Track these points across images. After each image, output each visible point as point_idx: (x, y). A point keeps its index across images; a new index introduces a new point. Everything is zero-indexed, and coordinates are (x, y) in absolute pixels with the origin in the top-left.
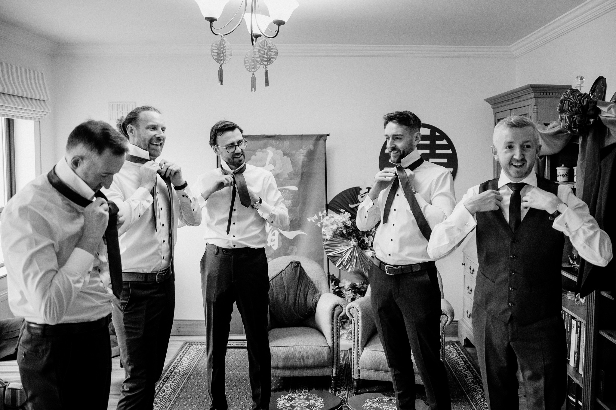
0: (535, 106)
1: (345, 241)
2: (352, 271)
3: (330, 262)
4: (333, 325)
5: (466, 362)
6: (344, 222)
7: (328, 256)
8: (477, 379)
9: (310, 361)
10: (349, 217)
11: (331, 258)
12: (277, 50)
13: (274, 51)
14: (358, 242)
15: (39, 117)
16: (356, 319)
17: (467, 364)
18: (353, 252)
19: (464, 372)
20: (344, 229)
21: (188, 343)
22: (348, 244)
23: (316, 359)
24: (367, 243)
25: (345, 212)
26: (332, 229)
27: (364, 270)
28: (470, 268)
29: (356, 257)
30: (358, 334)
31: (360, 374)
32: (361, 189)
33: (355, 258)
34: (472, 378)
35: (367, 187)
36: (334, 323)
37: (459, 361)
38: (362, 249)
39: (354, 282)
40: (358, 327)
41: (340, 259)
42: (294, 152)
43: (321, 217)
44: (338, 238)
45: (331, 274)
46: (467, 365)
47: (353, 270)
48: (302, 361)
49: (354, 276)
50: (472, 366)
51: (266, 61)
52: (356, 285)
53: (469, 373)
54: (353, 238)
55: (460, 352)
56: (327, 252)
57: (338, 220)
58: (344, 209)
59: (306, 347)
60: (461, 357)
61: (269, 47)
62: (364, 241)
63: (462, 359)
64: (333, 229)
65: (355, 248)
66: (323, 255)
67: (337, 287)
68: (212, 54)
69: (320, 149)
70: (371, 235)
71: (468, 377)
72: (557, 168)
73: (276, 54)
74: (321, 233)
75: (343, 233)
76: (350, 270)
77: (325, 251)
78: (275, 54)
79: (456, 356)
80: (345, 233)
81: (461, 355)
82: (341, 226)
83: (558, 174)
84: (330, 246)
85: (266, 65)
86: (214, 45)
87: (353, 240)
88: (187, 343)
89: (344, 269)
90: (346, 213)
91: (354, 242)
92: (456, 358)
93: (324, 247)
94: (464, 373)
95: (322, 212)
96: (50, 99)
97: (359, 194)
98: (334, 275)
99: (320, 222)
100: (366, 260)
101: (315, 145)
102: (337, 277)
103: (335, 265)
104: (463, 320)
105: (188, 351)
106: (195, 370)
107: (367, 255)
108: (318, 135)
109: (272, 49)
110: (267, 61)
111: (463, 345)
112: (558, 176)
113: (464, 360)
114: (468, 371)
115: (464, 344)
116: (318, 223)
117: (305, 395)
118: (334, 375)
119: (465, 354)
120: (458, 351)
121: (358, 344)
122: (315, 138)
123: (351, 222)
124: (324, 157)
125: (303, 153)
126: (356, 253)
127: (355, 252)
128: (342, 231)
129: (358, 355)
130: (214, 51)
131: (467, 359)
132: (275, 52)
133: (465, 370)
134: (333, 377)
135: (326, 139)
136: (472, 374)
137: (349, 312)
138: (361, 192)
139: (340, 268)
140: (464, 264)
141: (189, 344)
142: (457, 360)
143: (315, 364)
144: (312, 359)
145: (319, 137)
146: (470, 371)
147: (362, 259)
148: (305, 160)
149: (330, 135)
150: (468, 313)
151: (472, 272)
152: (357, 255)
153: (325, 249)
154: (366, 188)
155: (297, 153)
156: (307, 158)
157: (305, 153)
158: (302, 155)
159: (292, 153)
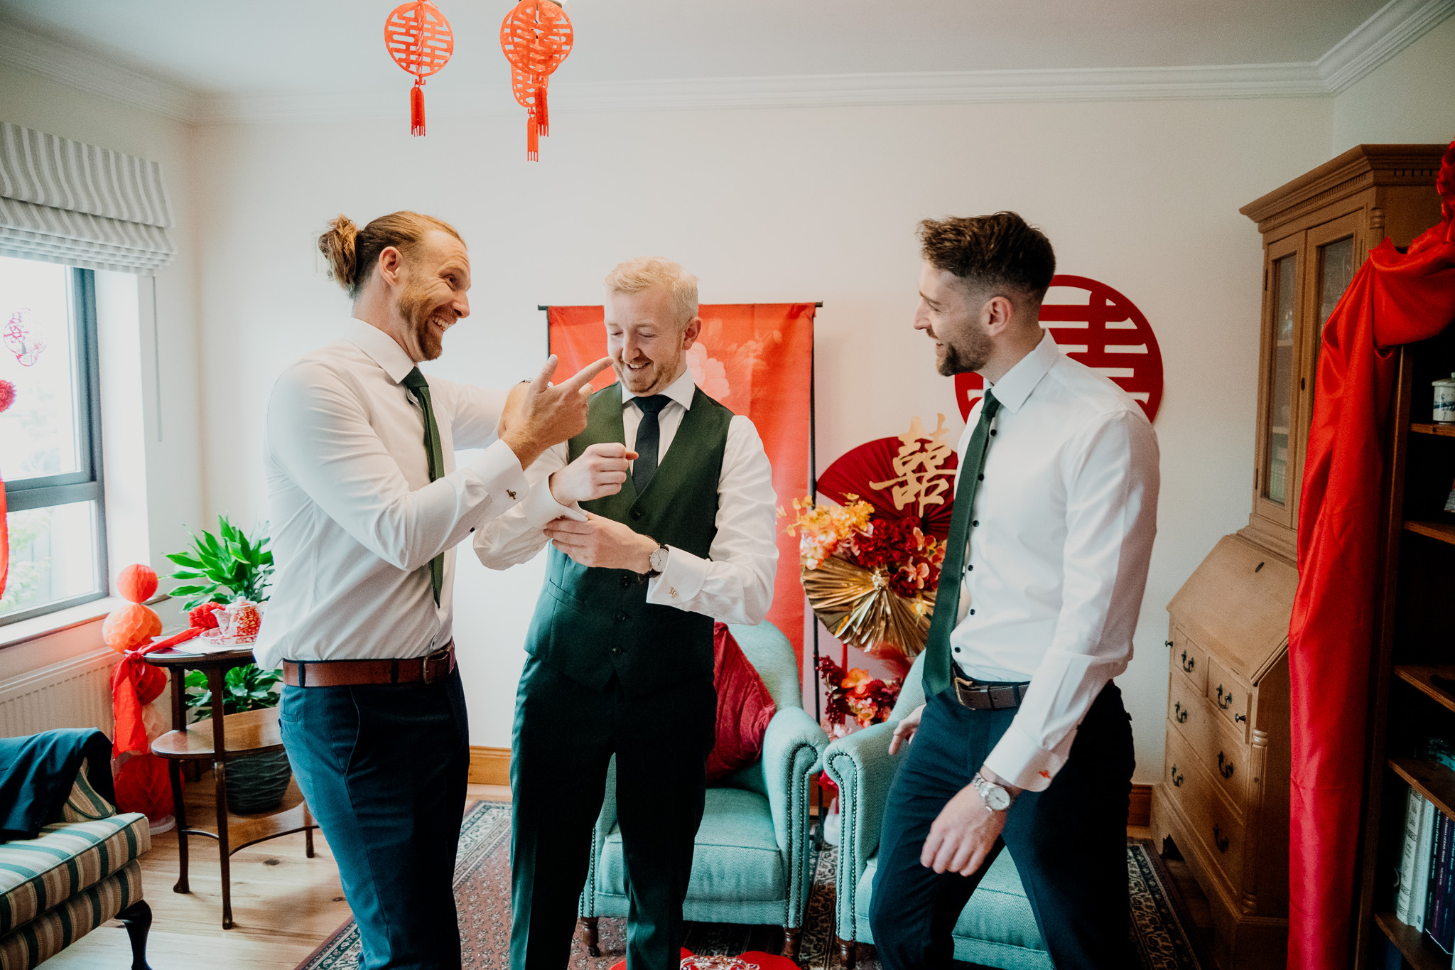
0: (1375, 209)
1: (859, 573)
2: (876, 652)
3: (820, 624)
4: (791, 794)
5: (1160, 904)
6: (854, 526)
7: (816, 610)
8: (1185, 959)
9: (726, 883)
10: (867, 512)
11: (822, 616)
12: (571, 30)
13: (562, 31)
14: (891, 577)
15: (150, 267)
16: (847, 784)
17: (1163, 910)
18: (878, 602)
19: (1151, 933)
20: (855, 544)
21: (483, 804)
22: (868, 582)
23: (743, 881)
24: (914, 582)
25: (860, 502)
26: (821, 542)
27: (904, 648)
28: (1184, 656)
29: (887, 616)
30: (853, 825)
31: (855, 927)
32: (902, 444)
33: (882, 618)
34: (1171, 955)
35: (919, 438)
36: (794, 789)
37: (1142, 900)
38: (901, 595)
39: (878, 678)
40: (854, 805)
41: (846, 618)
42: (734, 346)
43: (798, 514)
44: (840, 566)
45: (822, 654)
46: (1161, 913)
47: (879, 648)
48: (706, 883)
49: (881, 662)
50: (1175, 917)
51: (539, 62)
52: (884, 685)
53: (1164, 939)
54: (880, 567)
55: (1150, 872)
56: (813, 601)
57: (839, 520)
58: (856, 494)
59: (718, 848)
60: (1150, 886)
61: (550, 20)
62: (906, 574)
63: (1153, 893)
64: (824, 544)
65: (885, 593)
66: (802, 607)
67: (835, 688)
68: (388, 46)
69: (799, 338)
70: (926, 561)
71: (1159, 951)
72: (1434, 384)
73: (570, 40)
74: (799, 553)
75: (852, 554)
76: (869, 647)
77: (807, 597)
78: (564, 39)
79: (1136, 885)
80: (857, 553)
81: (1151, 883)
82: (848, 536)
83: (1438, 400)
84: (820, 587)
85: (539, 74)
86: (395, 19)
87: (877, 572)
88: (480, 802)
89: (856, 644)
90: (862, 503)
91: (879, 577)
92: (1136, 891)
93: (804, 588)
94: (1150, 938)
95: (801, 500)
96: (173, 225)
97: (897, 455)
98: (831, 658)
99: (794, 525)
100: (910, 623)
101: (786, 331)
102: (839, 663)
103: (834, 633)
104: (1162, 787)
105: (475, 825)
106: (473, 876)
107: (913, 611)
108: (793, 306)
109: (557, 26)
110: (544, 62)
111: (1160, 852)
112: (1438, 407)
113: (1157, 896)
114: (1162, 930)
115: (1164, 851)
116: (790, 526)
117: (729, 963)
118: (791, 925)
119: (1162, 879)
120: (1145, 870)
121: (852, 851)
122: (786, 312)
123: (871, 527)
124: (809, 360)
125: (755, 351)
126: (885, 605)
127: (883, 603)
128: (849, 549)
129: (850, 880)
130: (396, 37)
131: (1164, 893)
132: (565, 35)
133: (1156, 929)
134: (788, 929)
135: (814, 315)
136: (1173, 942)
137: (831, 764)
138: (901, 450)
139: (846, 642)
140: (1171, 644)
141: (484, 807)
142: (1139, 896)
143: (739, 892)
144: (733, 881)
145: (795, 309)
146: (1169, 931)
147: (900, 619)
148: (760, 367)
149: (824, 305)
150: (1174, 770)
151: (1187, 666)
152: (888, 611)
153: (809, 591)
154: (916, 441)
155: (742, 349)
156: (764, 363)
157: (761, 349)
158: (752, 355)
159: (728, 349)
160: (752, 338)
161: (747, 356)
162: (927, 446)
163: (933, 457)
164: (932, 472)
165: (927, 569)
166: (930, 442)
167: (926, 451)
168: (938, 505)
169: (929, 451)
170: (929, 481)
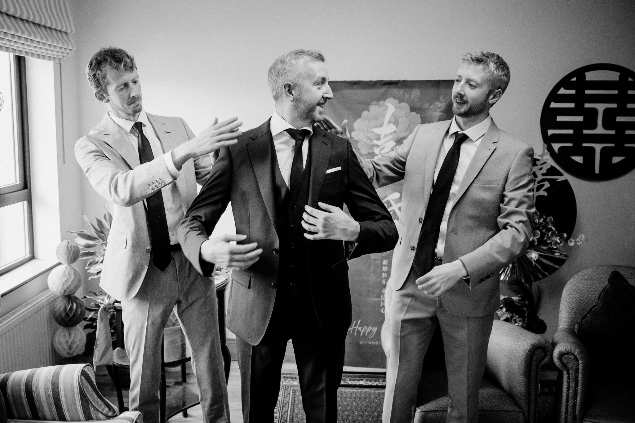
15: (60, 57)
24: (533, 241)
30: (575, 396)
36: (532, 374)
40: (576, 384)
42: (427, 105)
70: (538, 229)
96: (73, 30)
107: (529, 258)
125: (440, 108)
148: (443, 117)
155: (432, 107)
156: (445, 115)
157: (444, 107)
158: (439, 110)
159: (424, 107)
160: (438, 100)
161: (435, 111)
162: (537, 162)
163: (541, 169)
164: (540, 177)
165: (539, 233)
166: (539, 160)
167: (537, 165)
168: (544, 196)
169: (538, 165)
170: (538, 183)
